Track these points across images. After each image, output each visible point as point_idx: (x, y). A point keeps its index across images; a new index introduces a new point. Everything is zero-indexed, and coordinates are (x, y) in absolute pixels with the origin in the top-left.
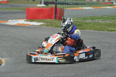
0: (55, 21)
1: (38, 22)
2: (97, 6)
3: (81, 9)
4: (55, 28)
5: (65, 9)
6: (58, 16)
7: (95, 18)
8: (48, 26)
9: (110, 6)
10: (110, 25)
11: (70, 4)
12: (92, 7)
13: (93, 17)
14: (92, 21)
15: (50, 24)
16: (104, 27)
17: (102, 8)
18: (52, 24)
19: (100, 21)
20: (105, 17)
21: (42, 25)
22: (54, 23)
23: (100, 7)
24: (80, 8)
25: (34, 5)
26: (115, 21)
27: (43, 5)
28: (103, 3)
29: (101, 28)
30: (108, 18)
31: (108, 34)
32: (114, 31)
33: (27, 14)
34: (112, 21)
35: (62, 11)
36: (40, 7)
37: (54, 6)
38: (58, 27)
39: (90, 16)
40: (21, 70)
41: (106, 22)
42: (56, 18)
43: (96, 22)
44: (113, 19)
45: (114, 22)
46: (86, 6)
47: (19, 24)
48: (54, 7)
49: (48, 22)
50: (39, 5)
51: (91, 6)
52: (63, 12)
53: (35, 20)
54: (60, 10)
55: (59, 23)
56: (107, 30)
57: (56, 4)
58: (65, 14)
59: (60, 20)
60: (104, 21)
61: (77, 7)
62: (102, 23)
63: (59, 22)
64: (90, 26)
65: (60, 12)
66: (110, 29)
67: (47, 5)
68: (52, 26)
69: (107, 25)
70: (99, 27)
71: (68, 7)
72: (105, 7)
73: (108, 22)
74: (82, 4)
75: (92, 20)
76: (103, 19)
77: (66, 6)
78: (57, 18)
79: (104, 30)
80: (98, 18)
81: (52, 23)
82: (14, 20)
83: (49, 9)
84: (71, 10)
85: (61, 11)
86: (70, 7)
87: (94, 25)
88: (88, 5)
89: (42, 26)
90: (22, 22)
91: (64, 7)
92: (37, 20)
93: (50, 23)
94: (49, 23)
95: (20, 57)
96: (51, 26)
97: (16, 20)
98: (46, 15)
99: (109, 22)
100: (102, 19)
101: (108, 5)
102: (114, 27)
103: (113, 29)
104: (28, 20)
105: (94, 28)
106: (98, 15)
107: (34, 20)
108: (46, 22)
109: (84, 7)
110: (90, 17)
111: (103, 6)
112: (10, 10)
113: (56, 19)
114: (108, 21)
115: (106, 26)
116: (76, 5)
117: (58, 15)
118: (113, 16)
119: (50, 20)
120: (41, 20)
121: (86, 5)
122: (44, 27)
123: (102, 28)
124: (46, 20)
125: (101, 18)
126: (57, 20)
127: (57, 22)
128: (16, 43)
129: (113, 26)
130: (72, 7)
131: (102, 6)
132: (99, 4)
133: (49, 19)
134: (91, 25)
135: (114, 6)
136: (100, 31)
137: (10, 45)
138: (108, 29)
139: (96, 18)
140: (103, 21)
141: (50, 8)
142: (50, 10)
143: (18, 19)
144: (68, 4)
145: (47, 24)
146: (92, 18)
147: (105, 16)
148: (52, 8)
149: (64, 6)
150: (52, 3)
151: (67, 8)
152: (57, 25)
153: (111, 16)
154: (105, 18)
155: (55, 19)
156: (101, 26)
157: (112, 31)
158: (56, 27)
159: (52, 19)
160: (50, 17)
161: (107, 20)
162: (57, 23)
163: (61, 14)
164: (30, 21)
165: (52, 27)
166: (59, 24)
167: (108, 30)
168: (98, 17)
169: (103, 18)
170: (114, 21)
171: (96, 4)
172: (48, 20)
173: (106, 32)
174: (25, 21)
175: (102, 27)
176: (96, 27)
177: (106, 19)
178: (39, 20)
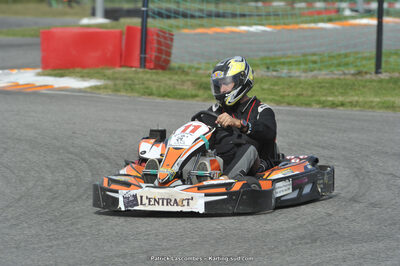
0: (141, 75)
1: (83, 77)
2: (286, 21)
3: (233, 32)
4: (140, 99)
5: (175, 32)
6: (153, 58)
7: (280, 63)
8: (116, 90)
9: (330, 20)
10: (331, 86)
11: (193, 17)
12: (269, 25)
13: (271, 59)
14: (269, 74)
15: (124, 85)
16: (310, 93)
17: (303, 29)
18: (130, 85)
19: (296, 73)
20: (314, 58)
21: (97, 88)
22: (136, 81)
23: (297, 23)
24: (229, 29)
25: (68, 19)
26: (346, 72)
27: (100, 20)
28: (306, 11)
29: (299, 95)
30: (322, 62)
31: (323, 116)
32: (342, 105)
33: (43, 50)
34: (337, 72)
35: (165, 38)
36: (88, 26)
37: (136, 22)
38: (151, 94)
39: (262, 54)
40: (23, 244)
41: (315, 77)
42: (143, 63)
43: (283, 75)
44: (339, 65)
45: (342, 77)
46: (247, 20)
47: (18, 85)
48: (139, 26)
49: (116, 79)
50: (85, 21)
51: (264, 22)
52: (169, 42)
53: (71, 70)
54: (158, 35)
55: (154, 81)
56: (319, 102)
57: (144, 16)
58: (175, 51)
59: (160, 71)
60: (310, 74)
61: (218, 25)
62: (302, 79)
63: (154, 77)
64: (263, 89)
65: (159, 43)
66: (330, 99)
67: (116, 19)
68: (133, 90)
69: (321, 85)
70: (291, 93)
71: (186, 26)
72: (312, 25)
73: (323, 75)
74: (234, 16)
75: (268, 68)
76: (306, 67)
77: (181, 21)
78: (147, 64)
79: (308, 105)
80: (290, 63)
81: (129, 82)
83: (121, 33)
84: (196, 34)
85: (162, 40)
86: (193, 27)
87: (274, 85)
88: (256, 18)
89: (97, 92)
90: (28, 77)
91: (171, 27)
92: (78, 70)
93: (125, 80)
94: (122, 82)
95: (19, 200)
96: (127, 90)
97: (6, 71)
98: (108, 55)
99: (328, 77)
100: (303, 66)
101: (324, 16)
102: (342, 94)
103: (341, 99)
104: (48, 71)
105: (277, 98)
106: (290, 53)
107: (67, 71)
108: (109, 78)
109: (244, 24)
110: (263, 59)
111: (306, 22)
113: (145, 67)
114: (324, 72)
115: (317, 89)
116: (214, 19)
117: (152, 54)
118: (339, 55)
119: (123, 69)
120: (92, 71)
121: (247, 18)
122: (103, 94)
123: (301, 98)
124: (109, 72)
125: (298, 63)
126: (147, 70)
127: (148, 76)
128: (6, 149)
129: (340, 90)
130: (202, 26)
131: (303, 22)
132: (292, 15)
133: (121, 66)
134: (266, 86)
135: (345, 23)
136: (297, 106)
138: (324, 98)
139: (284, 63)
140: (305, 71)
141: (124, 29)
142: (124, 37)
143: (12, 68)
144: (185, 16)
145: (115, 85)
146: (268, 61)
147: (314, 54)
148: (130, 29)
149: (172, 21)
150: (130, 13)
151: (183, 28)
152: (147, 88)
153: (333, 57)
154: (315, 62)
155: (141, 67)
156: (299, 91)
157: (337, 106)
158: (144, 94)
159: (132, 67)
160: (124, 60)
161: (320, 69)
162: (148, 80)
163: (163, 48)
164: (56, 75)
165: (129, 95)
166: (157, 84)
167: (324, 102)
168: (289, 60)
169: (306, 61)
170: (344, 74)
171: (280, 13)
172: (118, 69)
173: (315, 109)
174: (38, 74)
175: (302, 95)
176: (282, 93)
177: (315, 66)
178: (86, 71)
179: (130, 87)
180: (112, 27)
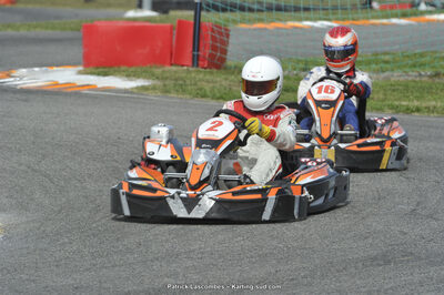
0: (193, 75)
1: (129, 76)
2: (356, 16)
3: (295, 28)
4: (193, 102)
5: (231, 27)
6: (207, 56)
8: (166, 91)
9: (404, 16)
10: (405, 89)
11: (251, 10)
12: (337, 20)
15: (175, 85)
16: (381, 96)
17: (374, 25)
18: (181, 85)
20: (387, 58)
21: (144, 88)
22: (188, 82)
23: (367, 19)
24: (291, 23)
26: (423, 73)
27: (147, 13)
30: (395, 62)
32: (418, 110)
33: (86, 46)
34: (413, 74)
35: (220, 33)
36: (135, 20)
37: (188, 15)
38: (204, 96)
41: (388, 78)
42: (196, 61)
44: (414, 66)
45: (418, 79)
46: (312, 14)
47: (57, 84)
48: (192, 21)
49: (166, 78)
50: (131, 14)
51: (331, 17)
52: (225, 39)
53: (116, 68)
54: (213, 31)
55: (207, 81)
56: (392, 107)
57: (198, 9)
58: (230, 48)
59: (215, 70)
60: (382, 75)
61: (280, 20)
63: (208, 77)
65: (214, 39)
66: (404, 103)
67: (165, 12)
68: (184, 91)
69: (394, 88)
71: (243, 21)
72: (385, 21)
73: (396, 76)
74: (297, 9)
76: (378, 67)
77: (238, 15)
78: (201, 63)
79: (380, 110)
80: (359, 63)
81: (181, 82)
82: (36, 69)
83: (172, 28)
84: (254, 30)
85: (217, 35)
86: (251, 21)
88: (322, 12)
89: (145, 92)
90: (68, 76)
91: (227, 21)
92: (123, 68)
93: (176, 80)
94: (173, 82)
95: (60, 211)
96: (177, 91)
97: (44, 69)
98: (158, 52)
99: (401, 79)
100: (374, 66)
101: (397, 11)
102: (418, 98)
103: (416, 103)
104: (89, 70)
107: (112, 69)
108: (158, 78)
109: (307, 19)
111: (378, 18)
112: (23, 32)
113: (198, 66)
115: (389, 92)
116: (274, 12)
117: (206, 52)
118: (415, 55)
119: (174, 68)
120: (139, 69)
122: (152, 96)
123: (371, 102)
124: (158, 71)
125: (369, 63)
126: (200, 69)
127: (201, 76)
128: (44, 156)
129: (415, 94)
130: (260, 20)
131: (373, 17)
132: (363, 9)
133: (171, 64)
135: (421, 19)
137: (21, 164)
138: (397, 103)
140: (377, 72)
141: (175, 24)
142: (175, 32)
143: (51, 65)
144: (242, 9)
145: (165, 85)
147: (386, 53)
148: (181, 23)
149: (228, 15)
150: (181, 5)
151: (240, 22)
152: (200, 89)
153: (408, 57)
154: (386, 62)
155: (193, 66)
157: (412, 111)
158: (197, 96)
159: (183, 66)
160: (174, 58)
161: (392, 70)
162: (201, 80)
163: (218, 45)
164: (99, 74)
165: (180, 96)
166: (212, 85)
167: (397, 107)
169: (377, 60)
170: (420, 75)
171: (349, 7)
172: (168, 68)
174: (80, 73)
175: (373, 98)
177: (388, 66)
178: (133, 69)
179: (181, 87)
180: (161, 21)
